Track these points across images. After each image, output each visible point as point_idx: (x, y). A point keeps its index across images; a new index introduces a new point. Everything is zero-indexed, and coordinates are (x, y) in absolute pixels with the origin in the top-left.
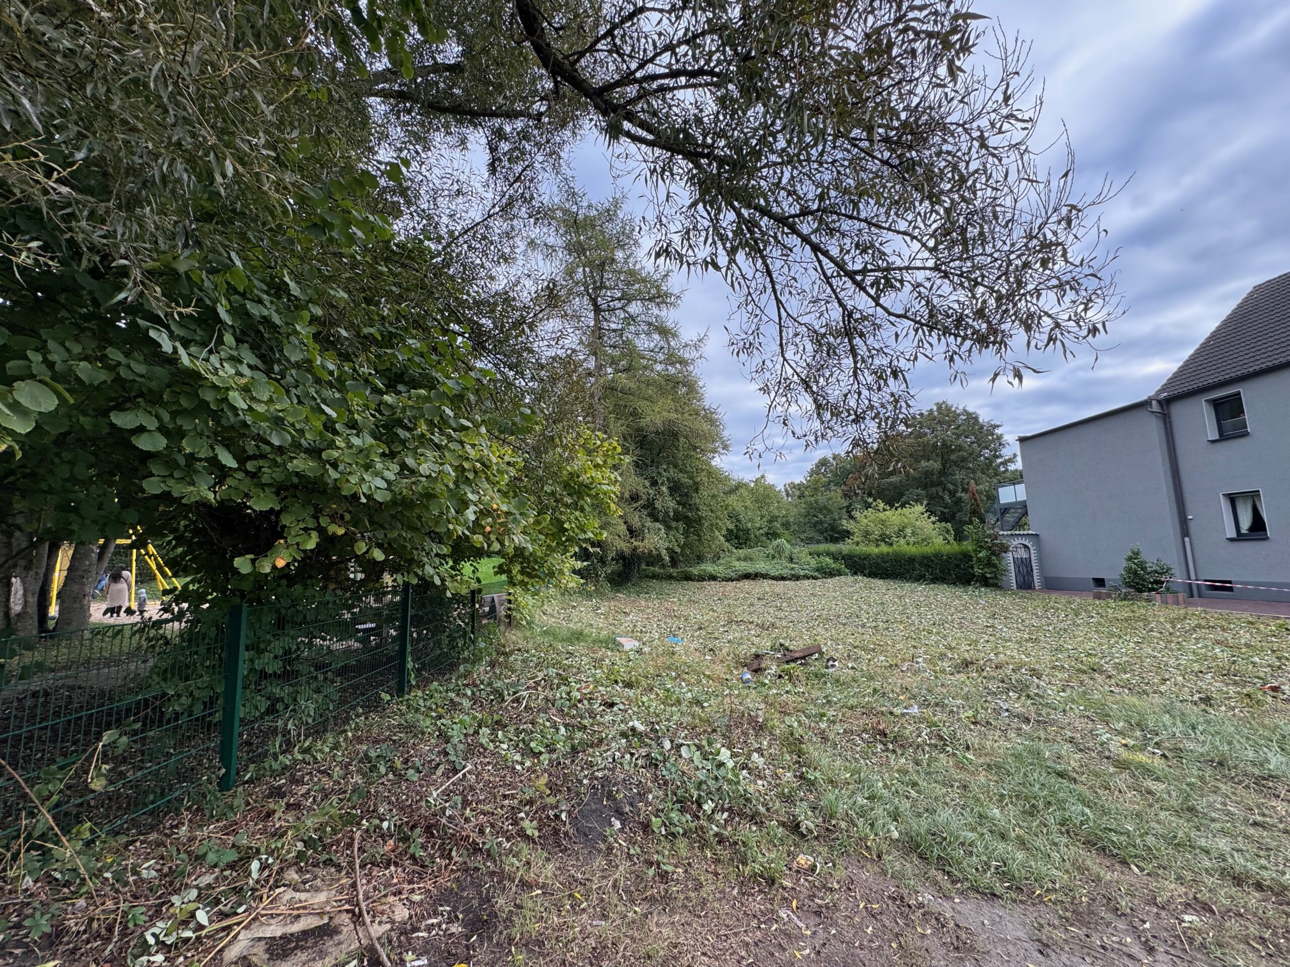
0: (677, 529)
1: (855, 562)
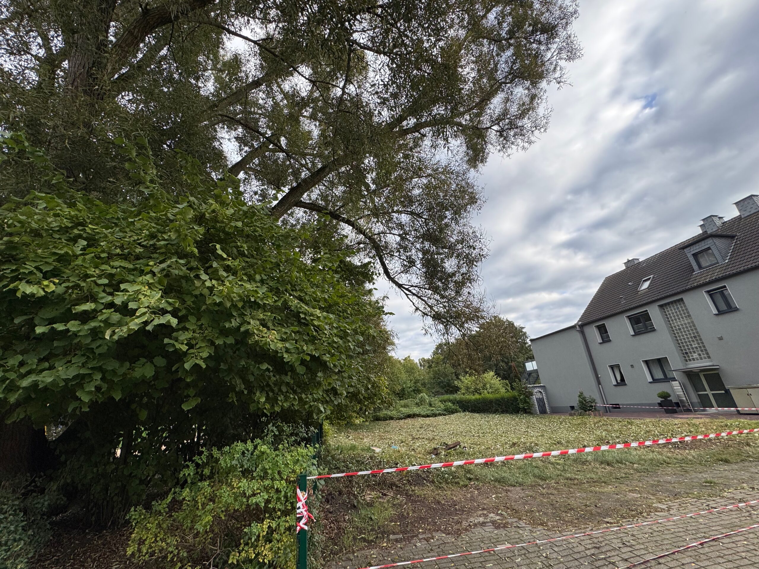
1: (464, 404)
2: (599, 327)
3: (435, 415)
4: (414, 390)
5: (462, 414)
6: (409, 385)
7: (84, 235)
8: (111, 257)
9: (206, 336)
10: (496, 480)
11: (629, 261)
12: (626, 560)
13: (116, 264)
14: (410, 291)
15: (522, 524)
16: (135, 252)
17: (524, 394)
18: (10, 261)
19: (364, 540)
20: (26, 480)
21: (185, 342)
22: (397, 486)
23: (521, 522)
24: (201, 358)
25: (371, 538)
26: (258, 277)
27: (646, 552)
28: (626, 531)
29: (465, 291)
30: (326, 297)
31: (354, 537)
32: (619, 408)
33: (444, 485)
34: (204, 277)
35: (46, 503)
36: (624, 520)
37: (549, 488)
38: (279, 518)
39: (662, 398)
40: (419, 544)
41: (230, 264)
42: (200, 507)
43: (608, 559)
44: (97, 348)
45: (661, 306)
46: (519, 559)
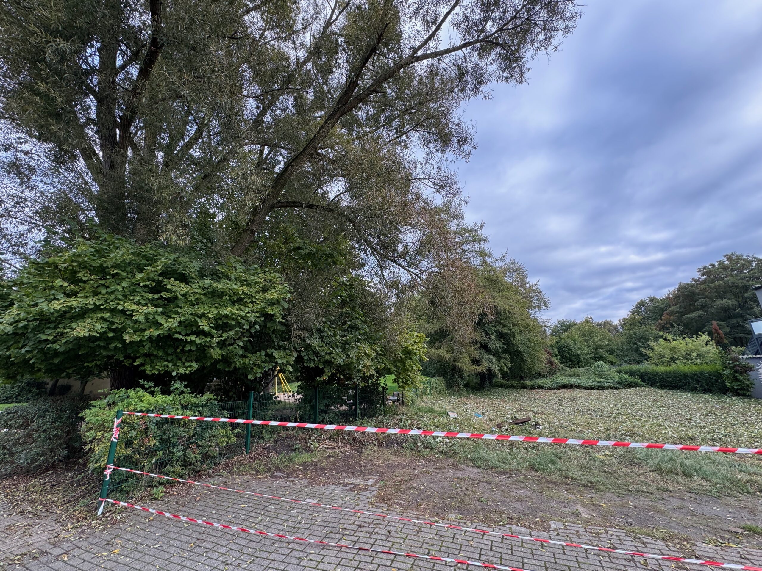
0: (505, 358)
1: (650, 378)
6: (586, 352)
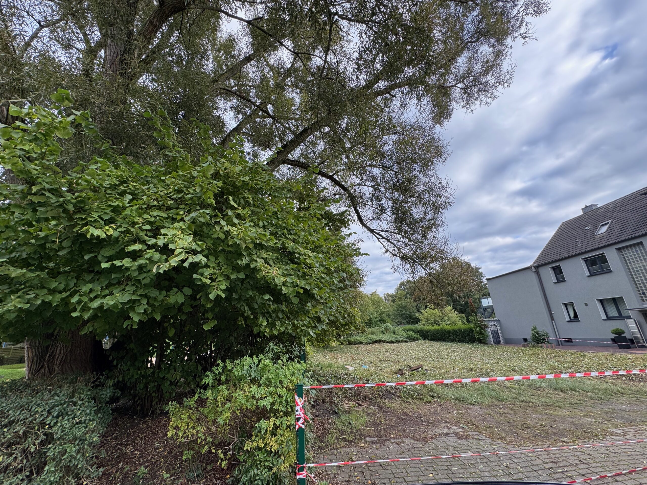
1: (424, 334)
2: (554, 269)
3: (398, 342)
4: (380, 320)
5: (423, 342)
6: (375, 316)
7: (128, 191)
8: (149, 207)
9: (223, 272)
10: (456, 399)
11: (586, 207)
12: (583, 475)
13: (155, 213)
14: (380, 235)
15: (482, 437)
16: (167, 204)
17: (480, 326)
18: (80, 212)
19: (345, 440)
20: (94, 377)
21: (209, 277)
22: (370, 399)
23: (481, 435)
24: (221, 290)
25: (351, 439)
26: (261, 224)
27: (603, 470)
28: (582, 450)
29: (430, 235)
30: (316, 240)
31: (336, 437)
32: (571, 342)
33: (410, 400)
34: (223, 223)
35: (108, 395)
36: (581, 441)
37: (505, 408)
38: (281, 417)
39: (615, 334)
40: (391, 447)
41: (240, 212)
42: (220, 405)
43: (566, 473)
44: (143, 279)
45: (619, 249)
46: (482, 466)
